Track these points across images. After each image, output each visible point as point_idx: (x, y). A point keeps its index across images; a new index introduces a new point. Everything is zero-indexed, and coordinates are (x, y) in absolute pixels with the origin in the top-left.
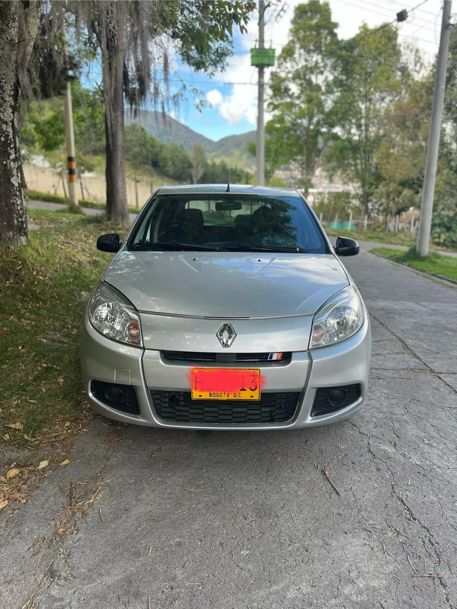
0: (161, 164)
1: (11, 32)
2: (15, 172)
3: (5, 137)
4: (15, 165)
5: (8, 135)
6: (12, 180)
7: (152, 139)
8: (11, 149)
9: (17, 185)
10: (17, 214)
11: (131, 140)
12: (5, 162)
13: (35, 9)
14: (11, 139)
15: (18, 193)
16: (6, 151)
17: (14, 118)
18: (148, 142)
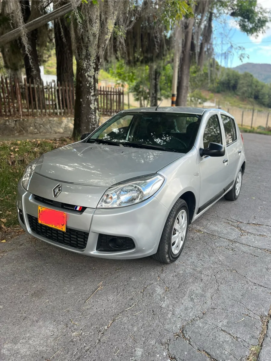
0: (260, 97)
1: (94, 29)
2: (93, 102)
3: (89, 84)
4: (93, 98)
5: (91, 83)
6: (91, 106)
7: (257, 82)
8: (92, 90)
9: (93, 108)
10: (92, 124)
11: (243, 83)
12: (88, 97)
13: (112, 15)
14: (92, 85)
15: (93, 113)
16: (89, 91)
17: (95, 74)
18: (253, 83)
